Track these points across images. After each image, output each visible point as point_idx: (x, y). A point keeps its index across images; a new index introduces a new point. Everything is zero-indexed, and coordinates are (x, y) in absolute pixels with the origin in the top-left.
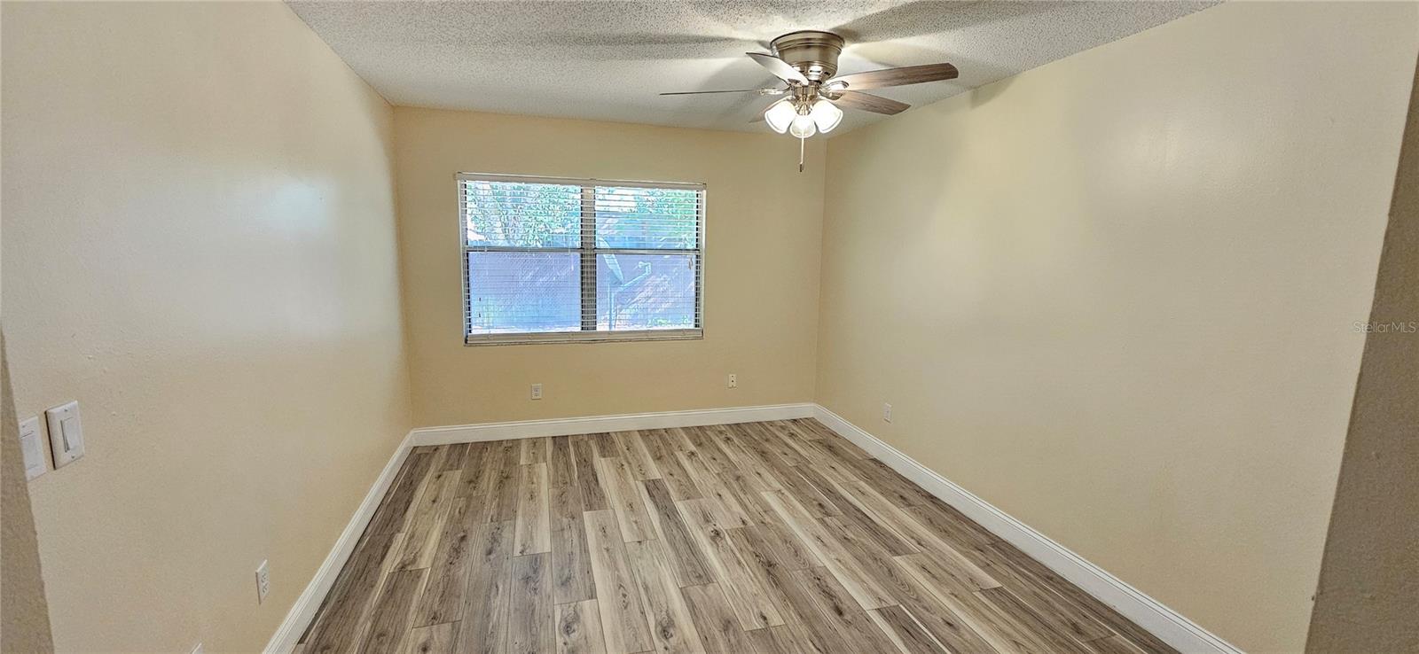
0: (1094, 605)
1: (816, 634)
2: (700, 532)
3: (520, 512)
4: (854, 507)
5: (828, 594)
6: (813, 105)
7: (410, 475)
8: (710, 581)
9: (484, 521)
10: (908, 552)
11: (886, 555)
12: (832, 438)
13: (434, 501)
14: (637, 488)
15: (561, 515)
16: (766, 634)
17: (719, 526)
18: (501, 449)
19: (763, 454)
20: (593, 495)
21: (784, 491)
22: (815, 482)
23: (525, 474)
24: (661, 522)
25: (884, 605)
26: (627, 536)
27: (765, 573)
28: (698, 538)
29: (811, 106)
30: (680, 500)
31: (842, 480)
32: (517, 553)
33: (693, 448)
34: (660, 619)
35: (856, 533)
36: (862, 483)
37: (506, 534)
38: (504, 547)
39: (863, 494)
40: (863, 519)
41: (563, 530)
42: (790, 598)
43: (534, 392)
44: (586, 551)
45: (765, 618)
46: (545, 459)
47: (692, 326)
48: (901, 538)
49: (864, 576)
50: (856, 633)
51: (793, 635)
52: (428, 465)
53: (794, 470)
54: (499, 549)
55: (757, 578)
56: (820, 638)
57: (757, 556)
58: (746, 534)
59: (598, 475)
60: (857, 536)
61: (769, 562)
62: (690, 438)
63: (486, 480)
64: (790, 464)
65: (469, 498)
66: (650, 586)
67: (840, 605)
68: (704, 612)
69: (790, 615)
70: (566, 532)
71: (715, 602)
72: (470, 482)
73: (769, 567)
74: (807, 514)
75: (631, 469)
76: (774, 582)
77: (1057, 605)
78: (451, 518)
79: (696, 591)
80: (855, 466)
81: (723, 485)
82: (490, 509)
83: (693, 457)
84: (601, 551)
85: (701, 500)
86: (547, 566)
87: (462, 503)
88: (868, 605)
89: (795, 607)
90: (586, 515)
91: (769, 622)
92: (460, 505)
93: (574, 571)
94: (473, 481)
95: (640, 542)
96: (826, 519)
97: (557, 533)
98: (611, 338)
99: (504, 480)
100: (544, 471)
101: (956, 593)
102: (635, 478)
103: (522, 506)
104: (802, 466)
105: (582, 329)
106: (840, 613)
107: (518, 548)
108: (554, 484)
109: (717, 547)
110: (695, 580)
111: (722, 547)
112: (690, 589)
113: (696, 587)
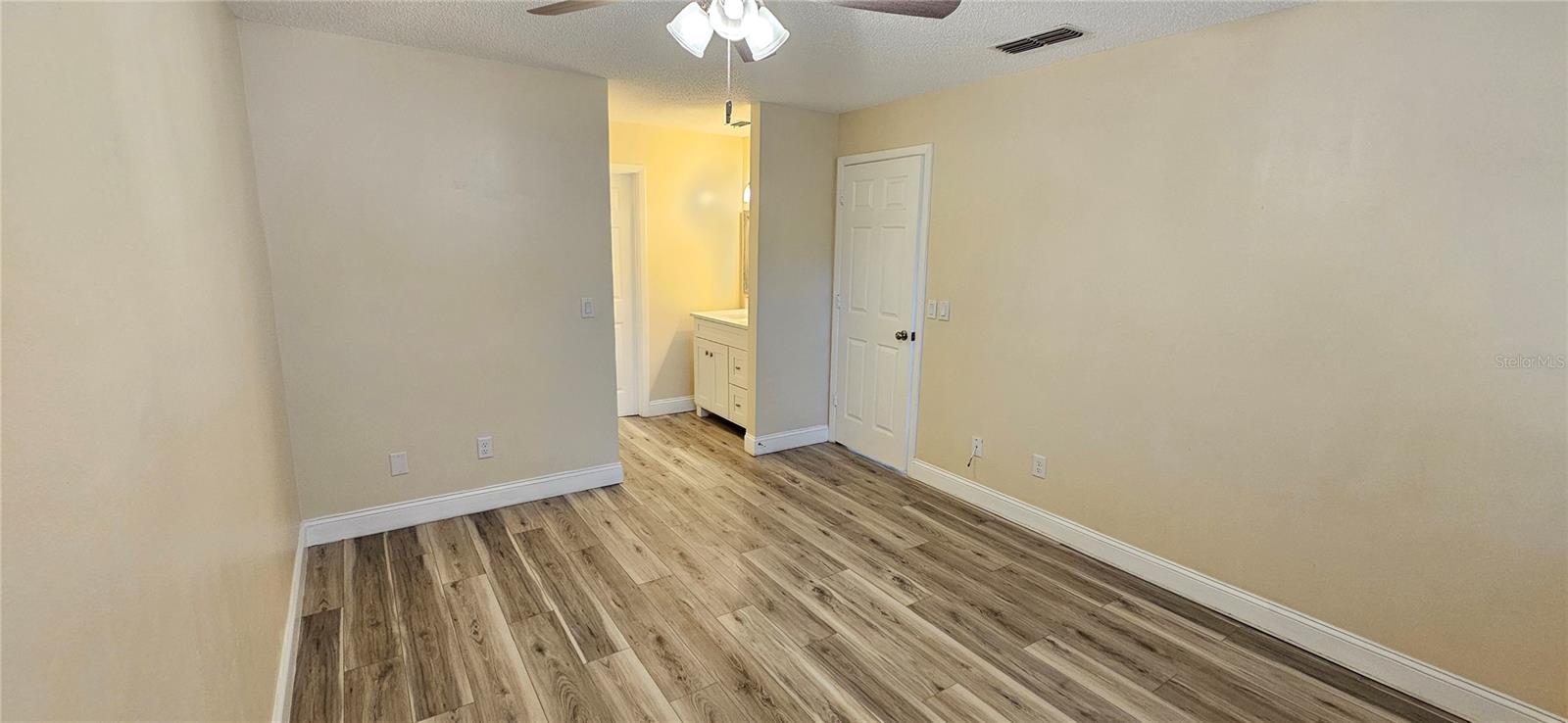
1: (686, 615)
5: (669, 659)
8: (808, 647)
16: (735, 604)
25: (606, 659)
34: (833, 600)
42: (714, 647)
45: (737, 619)
50: (646, 621)
51: (706, 610)
55: (758, 663)
57: (768, 700)
61: (748, 692)
67: (658, 649)
68: (796, 613)
69: (712, 626)
71: (792, 624)
73: (748, 686)
76: (736, 662)
79: (820, 634)
88: (625, 654)
89: (708, 636)
91: (733, 617)
106: (660, 640)
109: (831, 707)
110: (828, 645)
111: (824, 709)
112: (827, 635)
113: (822, 637)
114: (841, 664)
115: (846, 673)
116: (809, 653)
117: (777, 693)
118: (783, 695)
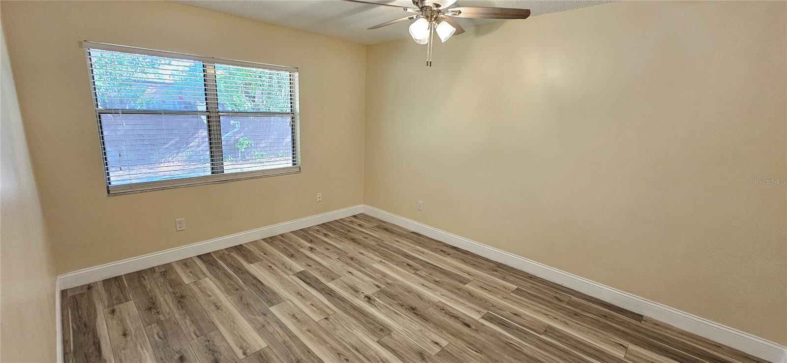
0: (554, 286)
1: (467, 342)
2: (359, 300)
3: (217, 322)
4: (425, 262)
5: (456, 317)
6: (438, 24)
7: (78, 318)
8: (391, 331)
9: (190, 339)
10: (468, 281)
11: (461, 285)
12: (382, 224)
13: (125, 335)
14: (294, 280)
15: (253, 314)
16: (444, 353)
17: (366, 293)
18: (157, 275)
19: (353, 240)
20: (266, 293)
21: (383, 261)
22: (395, 252)
23: (197, 291)
24: (328, 300)
25: (483, 314)
26: (316, 318)
27: (413, 314)
28: (360, 305)
29: (437, 24)
30: (329, 282)
31: (406, 247)
32: (242, 356)
33: (309, 245)
35: (437, 277)
36: (417, 247)
37: (218, 342)
38: (226, 354)
39: (423, 253)
40: (435, 268)
41: (264, 326)
42: (439, 326)
43: (178, 226)
44: (296, 337)
45: (437, 343)
46: (204, 274)
47: (290, 165)
48: (460, 274)
49: (461, 300)
50: (484, 335)
51: (459, 348)
52: (92, 304)
53: (378, 247)
54: (222, 357)
55: (413, 320)
56: (472, 344)
57: (402, 306)
58: (383, 293)
59: (258, 277)
60: (441, 279)
61: (411, 307)
62: (302, 238)
63: (164, 303)
64: (374, 244)
65: (159, 322)
66: (357, 347)
67: (464, 321)
69: (447, 336)
70: (267, 327)
71: (404, 344)
72: (150, 309)
73: (413, 309)
74: (406, 272)
75: (279, 268)
76: (423, 319)
77: (543, 290)
78: (155, 346)
79: (386, 339)
80: (407, 238)
81: (347, 266)
82: (187, 326)
83: (313, 250)
84: (305, 332)
85: (341, 278)
86: (274, 357)
87: (155, 329)
88: (477, 317)
89: (445, 331)
90: (273, 309)
91: (441, 344)
92: (155, 331)
93: (297, 354)
94: (152, 307)
95: (326, 318)
96: (417, 272)
97: (261, 329)
98: (237, 178)
99: (181, 300)
100: (210, 283)
101: (505, 297)
102: (288, 275)
103: (214, 316)
104: (380, 243)
105: (213, 173)
106: (469, 326)
107: (239, 353)
108: (228, 292)
109: (376, 306)
110: (381, 333)
111: (378, 305)
112: (382, 340)
113: (385, 337)
114: (373, 324)
115: (370, 320)
116: (390, 328)
117: (400, 308)
118: (396, 308)
